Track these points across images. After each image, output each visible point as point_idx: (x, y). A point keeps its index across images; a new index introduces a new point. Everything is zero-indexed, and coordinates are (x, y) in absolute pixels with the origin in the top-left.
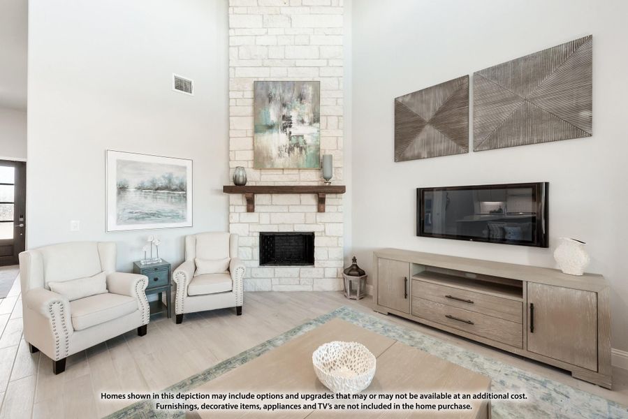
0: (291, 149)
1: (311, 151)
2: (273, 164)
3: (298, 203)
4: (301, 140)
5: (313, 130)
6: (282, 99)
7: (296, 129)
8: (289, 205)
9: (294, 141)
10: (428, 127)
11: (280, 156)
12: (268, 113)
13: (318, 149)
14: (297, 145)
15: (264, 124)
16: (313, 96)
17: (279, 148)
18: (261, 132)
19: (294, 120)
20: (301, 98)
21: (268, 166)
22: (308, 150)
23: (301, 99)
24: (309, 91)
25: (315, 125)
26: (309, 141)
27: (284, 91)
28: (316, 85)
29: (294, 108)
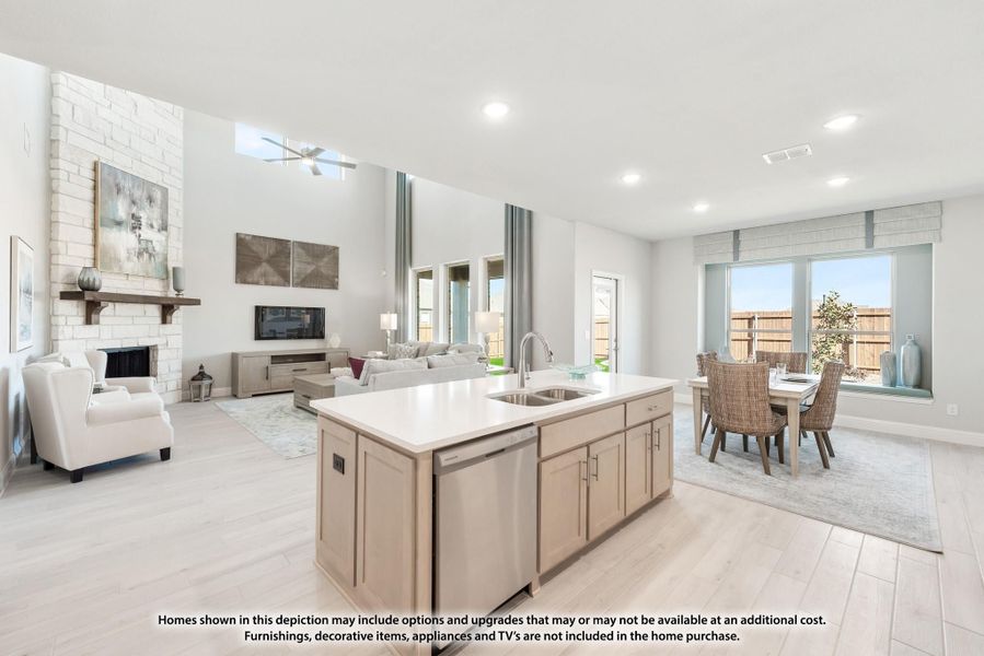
0: (140, 254)
1: (159, 259)
2: (121, 268)
3: (143, 314)
4: (150, 245)
5: (161, 237)
6: (131, 195)
7: (146, 233)
8: (133, 316)
9: (143, 245)
10: (264, 264)
11: (128, 259)
12: (116, 206)
13: (166, 259)
14: (146, 250)
15: (111, 217)
16: (162, 202)
17: (128, 250)
18: (107, 226)
19: (143, 221)
20: (151, 200)
21: (116, 270)
22: (156, 257)
23: (151, 202)
24: (158, 195)
25: (163, 232)
26: (157, 248)
27: (133, 187)
28: (165, 191)
29: (144, 209)
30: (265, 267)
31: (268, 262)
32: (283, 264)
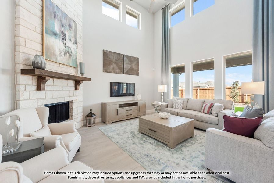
0: (65, 54)
1: (74, 58)
2: (56, 59)
3: (67, 85)
4: (70, 50)
5: (75, 47)
6: (61, 21)
7: (68, 43)
8: (62, 86)
9: (67, 49)
11: (60, 55)
12: (54, 24)
13: (77, 58)
14: (68, 52)
15: (51, 30)
16: (75, 30)
17: (60, 50)
18: (49, 34)
19: (67, 37)
21: (54, 60)
22: (73, 56)
23: (70, 28)
24: (73, 25)
25: (75, 44)
26: (73, 52)
27: (62, 17)
28: (76, 25)
29: (67, 30)
30: (114, 65)
31: (115, 63)
32: (120, 64)
